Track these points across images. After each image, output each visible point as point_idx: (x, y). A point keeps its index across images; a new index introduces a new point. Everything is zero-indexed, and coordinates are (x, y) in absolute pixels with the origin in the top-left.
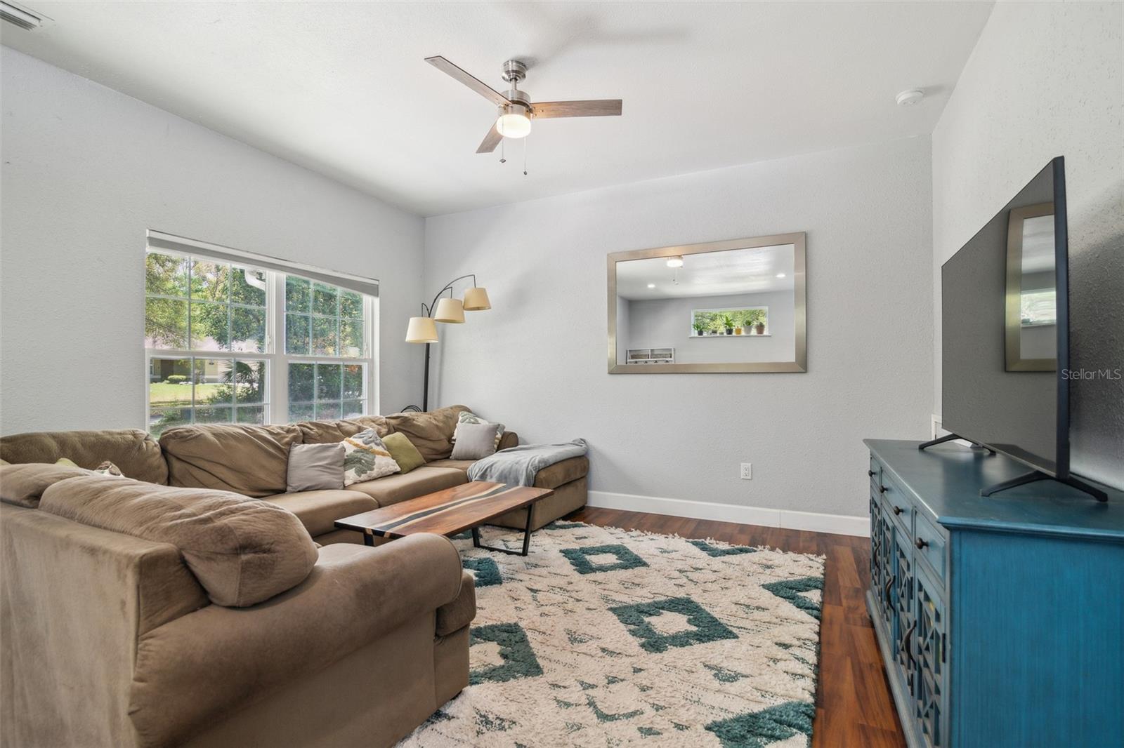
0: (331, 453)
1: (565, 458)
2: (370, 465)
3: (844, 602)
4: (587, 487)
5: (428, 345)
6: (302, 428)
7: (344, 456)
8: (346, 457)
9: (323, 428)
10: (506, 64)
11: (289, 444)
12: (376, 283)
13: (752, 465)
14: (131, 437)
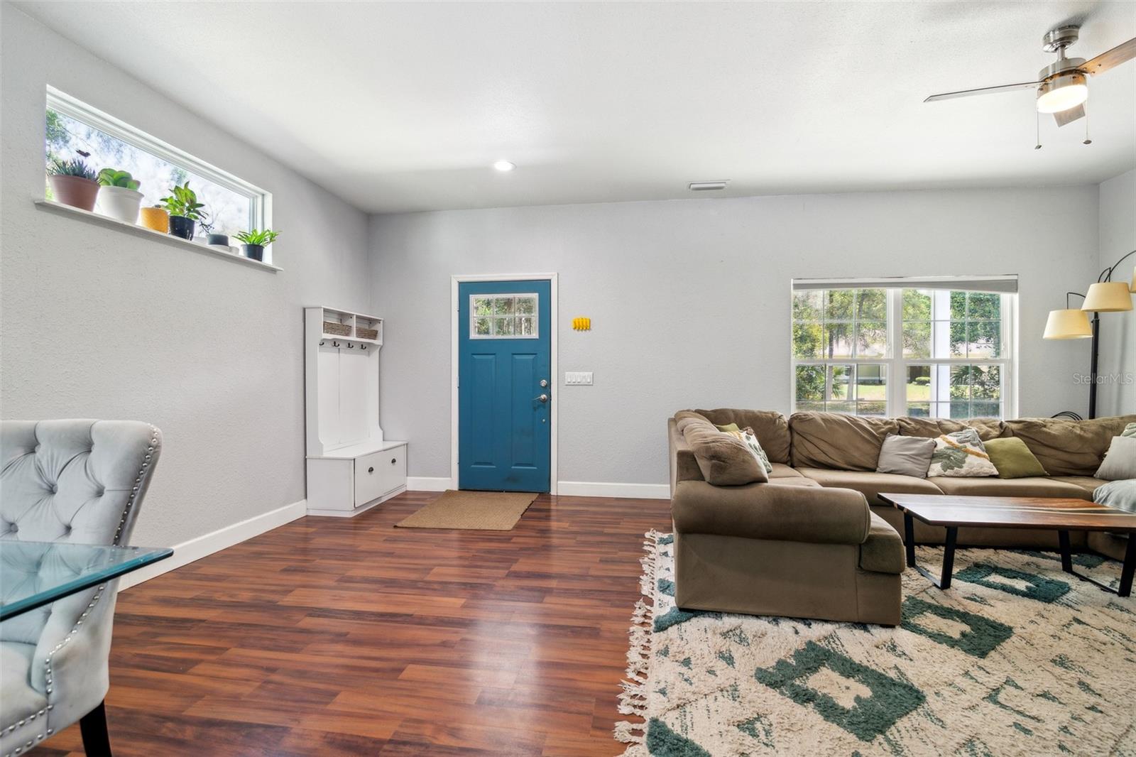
0: (919, 445)
2: (960, 463)
6: (900, 422)
7: (933, 450)
8: (935, 452)
9: (920, 423)
11: (885, 434)
12: (1015, 277)
14: (770, 415)
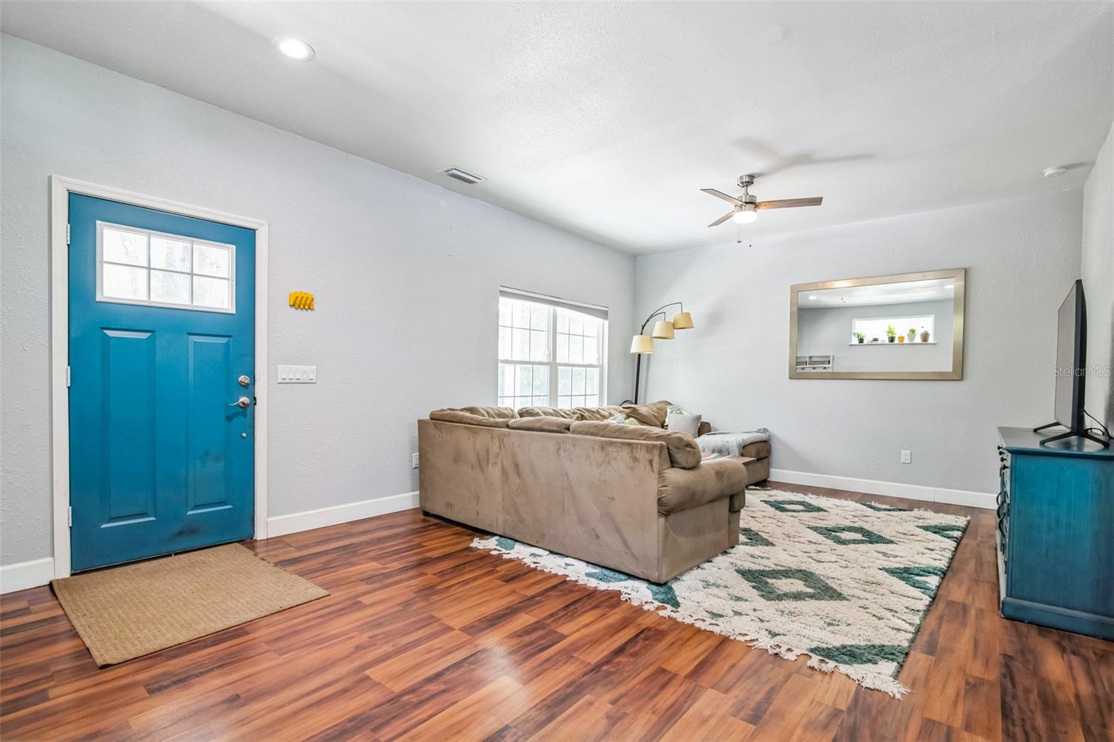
1: (756, 441)
3: (979, 539)
4: (769, 466)
5: (639, 355)
10: (741, 178)
12: (606, 309)
13: (911, 453)
